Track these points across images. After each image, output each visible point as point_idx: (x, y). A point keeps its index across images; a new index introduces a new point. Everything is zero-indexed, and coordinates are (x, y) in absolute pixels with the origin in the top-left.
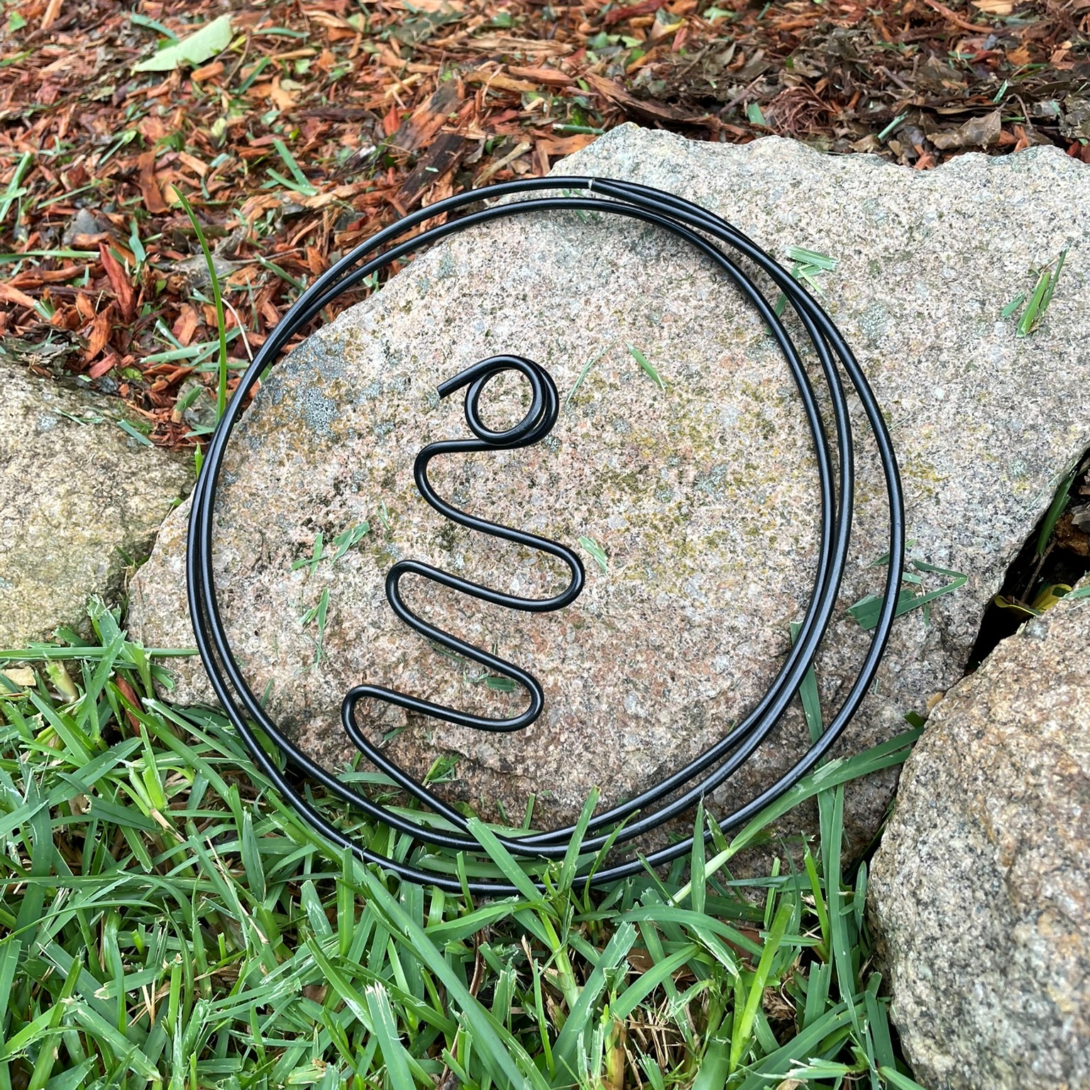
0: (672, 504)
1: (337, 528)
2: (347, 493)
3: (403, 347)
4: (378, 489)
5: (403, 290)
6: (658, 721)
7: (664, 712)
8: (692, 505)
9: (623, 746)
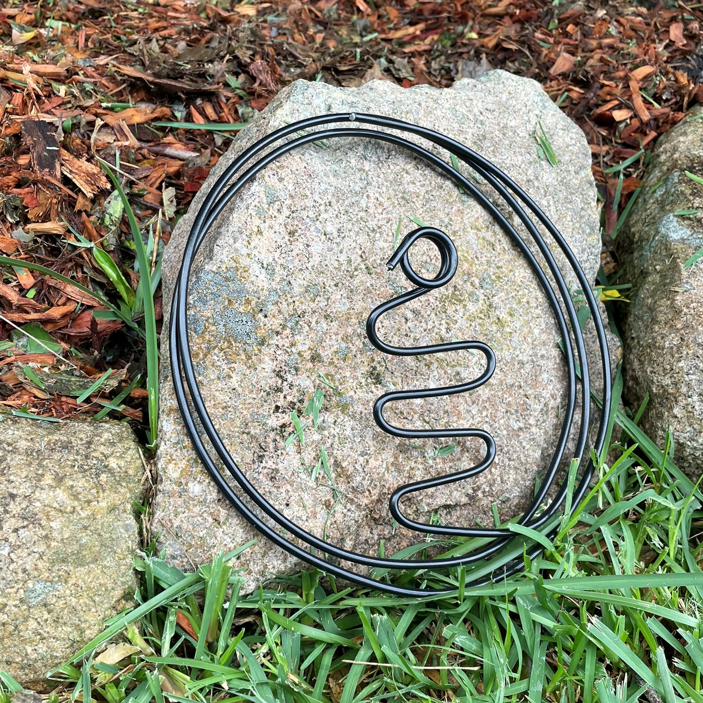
0: (481, 302)
1: (298, 404)
2: (289, 377)
3: (271, 260)
4: (310, 365)
5: (249, 219)
6: (530, 425)
7: (532, 418)
8: (488, 299)
9: (524, 448)
